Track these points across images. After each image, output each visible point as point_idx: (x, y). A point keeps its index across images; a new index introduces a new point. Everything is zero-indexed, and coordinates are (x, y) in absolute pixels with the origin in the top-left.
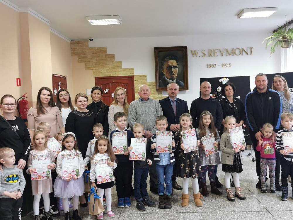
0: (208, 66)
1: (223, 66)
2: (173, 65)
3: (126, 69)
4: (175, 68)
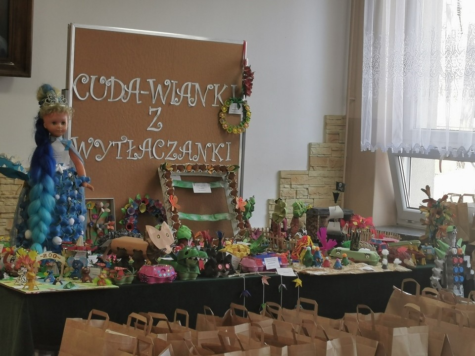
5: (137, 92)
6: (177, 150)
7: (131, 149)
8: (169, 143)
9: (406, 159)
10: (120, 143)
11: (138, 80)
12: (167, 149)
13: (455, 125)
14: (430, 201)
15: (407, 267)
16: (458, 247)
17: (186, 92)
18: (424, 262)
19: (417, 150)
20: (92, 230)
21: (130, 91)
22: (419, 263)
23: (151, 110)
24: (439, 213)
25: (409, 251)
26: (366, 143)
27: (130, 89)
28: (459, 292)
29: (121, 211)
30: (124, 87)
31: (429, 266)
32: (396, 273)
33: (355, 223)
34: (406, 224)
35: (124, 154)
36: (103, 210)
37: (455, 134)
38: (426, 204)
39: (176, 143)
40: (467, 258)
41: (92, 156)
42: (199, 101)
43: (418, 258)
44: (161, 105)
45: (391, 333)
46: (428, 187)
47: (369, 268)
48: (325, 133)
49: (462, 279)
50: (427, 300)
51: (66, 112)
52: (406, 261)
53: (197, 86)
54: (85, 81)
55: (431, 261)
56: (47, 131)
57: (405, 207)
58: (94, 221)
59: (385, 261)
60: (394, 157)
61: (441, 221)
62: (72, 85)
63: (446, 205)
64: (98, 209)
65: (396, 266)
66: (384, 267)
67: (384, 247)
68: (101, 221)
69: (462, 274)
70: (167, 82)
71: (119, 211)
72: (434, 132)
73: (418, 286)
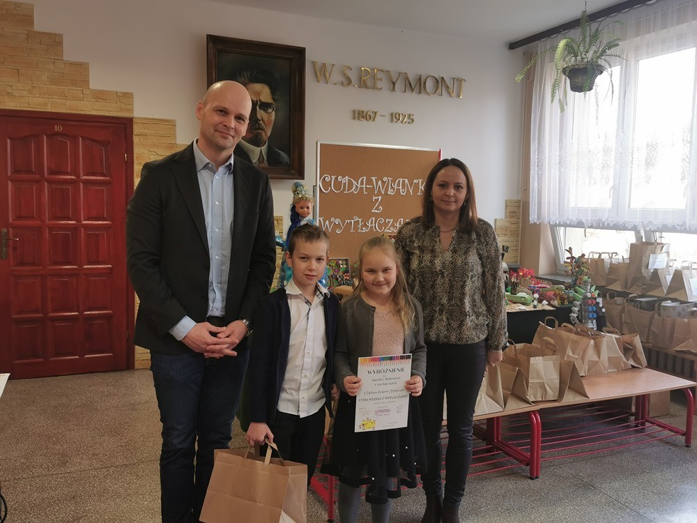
0: (357, 115)
1: (394, 119)
2: (260, 101)
3: (103, 92)
4: (266, 111)
5: (364, 186)
6: (393, 225)
7: (360, 224)
8: (387, 220)
9: (562, 228)
10: (353, 221)
11: (365, 178)
12: (386, 224)
13: (594, 204)
14: (573, 258)
15: (553, 306)
16: (592, 292)
17: (398, 185)
18: (566, 303)
19: (568, 222)
20: (334, 279)
21: (359, 186)
22: (562, 303)
23: (374, 198)
24: (578, 267)
25: (555, 295)
26: (533, 218)
27: (359, 185)
28: (592, 325)
29: (354, 267)
30: (355, 183)
31: (570, 306)
32: (544, 311)
33: (521, 274)
34: (562, 272)
35: (356, 228)
36: (341, 266)
37: (595, 210)
38: (569, 261)
39: (392, 220)
40: (600, 300)
41: (334, 230)
42: (408, 191)
43: (562, 299)
44: (381, 194)
45: (529, 361)
46: (570, 248)
47: (523, 308)
48: (506, 212)
49: (595, 316)
50: (564, 334)
51: (309, 200)
52: (552, 302)
53: (406, 180)
54: (327, 179)
55: (571, 301)
56: (298, 215)
57: (562, 262)
58: (336, 274)
59: (536, 303)
60: (553, 228)
61: (582, 273)
62: (319, 183)
63: (584, 261)
64: (338, 265)
65: (545, 306)
66: (535, 307)
67: (537, 291)
68: (340, 274)
69: (594, 312)
70: (385, 179)
71: (353, 267)
72: (580, 209)
73: (557, 322)
